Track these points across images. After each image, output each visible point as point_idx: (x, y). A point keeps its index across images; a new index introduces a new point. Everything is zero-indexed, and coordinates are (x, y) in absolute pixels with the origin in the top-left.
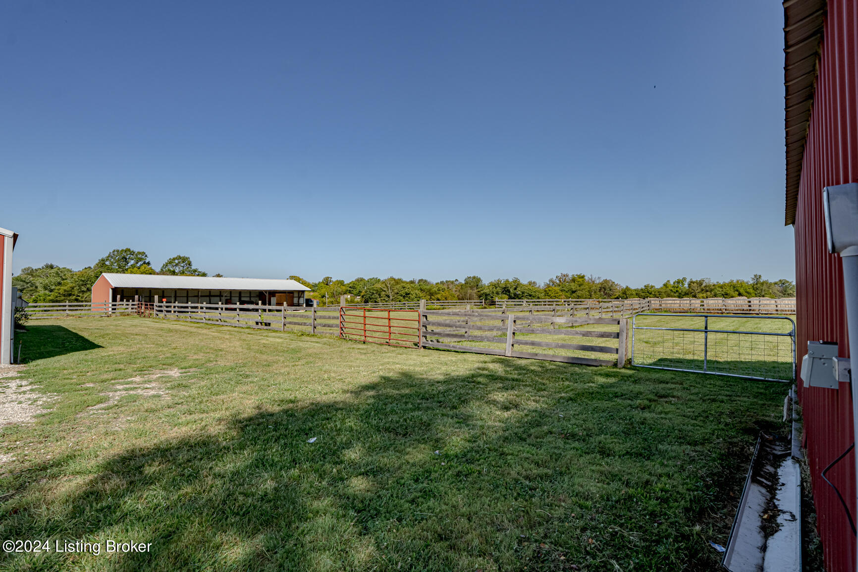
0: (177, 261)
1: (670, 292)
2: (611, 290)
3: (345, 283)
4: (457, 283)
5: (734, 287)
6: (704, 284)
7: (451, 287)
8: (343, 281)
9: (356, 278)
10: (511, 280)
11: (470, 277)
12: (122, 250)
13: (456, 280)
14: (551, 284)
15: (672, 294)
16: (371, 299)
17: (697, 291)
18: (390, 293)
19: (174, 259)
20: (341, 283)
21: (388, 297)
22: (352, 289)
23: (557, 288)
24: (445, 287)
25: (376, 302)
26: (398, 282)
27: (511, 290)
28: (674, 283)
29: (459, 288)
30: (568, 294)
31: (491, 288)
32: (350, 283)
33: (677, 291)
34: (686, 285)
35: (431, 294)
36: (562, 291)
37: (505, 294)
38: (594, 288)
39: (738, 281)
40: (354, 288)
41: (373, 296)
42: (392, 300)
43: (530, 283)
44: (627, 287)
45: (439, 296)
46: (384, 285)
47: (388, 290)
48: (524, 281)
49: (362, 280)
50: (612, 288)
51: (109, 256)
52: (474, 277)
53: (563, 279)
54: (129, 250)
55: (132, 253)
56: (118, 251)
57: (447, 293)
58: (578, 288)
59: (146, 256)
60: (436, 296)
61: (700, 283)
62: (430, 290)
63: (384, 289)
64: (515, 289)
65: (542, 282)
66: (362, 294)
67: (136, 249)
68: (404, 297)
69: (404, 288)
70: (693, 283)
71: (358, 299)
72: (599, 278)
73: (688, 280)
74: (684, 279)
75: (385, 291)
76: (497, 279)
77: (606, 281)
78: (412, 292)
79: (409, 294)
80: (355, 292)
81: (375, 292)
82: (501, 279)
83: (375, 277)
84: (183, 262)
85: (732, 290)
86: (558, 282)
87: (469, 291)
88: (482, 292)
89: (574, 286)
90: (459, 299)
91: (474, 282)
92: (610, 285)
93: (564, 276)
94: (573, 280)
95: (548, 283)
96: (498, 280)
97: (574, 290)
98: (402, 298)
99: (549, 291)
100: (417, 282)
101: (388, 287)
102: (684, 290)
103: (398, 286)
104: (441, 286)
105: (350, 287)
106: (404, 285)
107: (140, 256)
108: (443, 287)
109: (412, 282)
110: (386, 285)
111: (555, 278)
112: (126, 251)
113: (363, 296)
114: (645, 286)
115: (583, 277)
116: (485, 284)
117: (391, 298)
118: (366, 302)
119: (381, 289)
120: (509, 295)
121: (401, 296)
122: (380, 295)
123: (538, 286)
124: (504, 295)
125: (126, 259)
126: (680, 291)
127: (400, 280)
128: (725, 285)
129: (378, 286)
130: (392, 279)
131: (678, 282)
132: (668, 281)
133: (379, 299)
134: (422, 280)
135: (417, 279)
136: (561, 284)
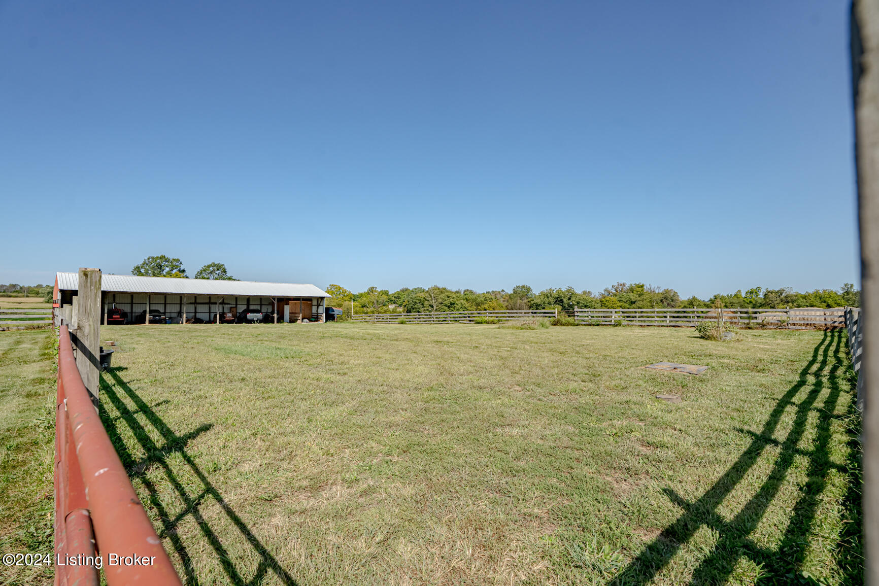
0: (211, 269)
1: (743, 303)
2: (673, 300)
3: (390, 293)
4: (503, 293)
5: (820, 298)
6: (784, 295)
7: (498, 296)
8: (387, 291)
9: (401, 288)
10: (564, 289)
11: (519, 287)
12: (157, 257)
13: (503, 291)
14: (606, 294)
15: (746, 305)
16: (413, 309)
17: (776, 302)
18: (433, 302)
19: (209, 266)
20: (386, 293)
21: (432, 306)
22: (395, 299)
23: (615, 299)
24: (493, 297)
25: (419, 312)
26: (443, 291)
27: (565, 301)
28: (747, 293)
29: (507, 298)
30: (627, 305)
31: (542, 298)
32: (395, 293)
33: (750, 302)
34: (761, 296)
35: (478, 305)
36: (620, 301)
37: (559, 304)
38: (656, 298)
39: (824, 291)
40: (398, 298)
41: (416, 306)
42: (436, 310)
43: (584, 293)
44: (694, 297)
45: (486, 306)
46: (427, 295)
47: (432, 300)
48: (578, 291)
49: (407, 289)
50: (674, 298)
51: (144, 264)
52: (523, 287)
53: (619, 290)
54: (164, 257)
55: (167, 260)
56: (153, 258)
57: (495, 303)
58: (638, 298)
59: (181, 263)
60: (483, 306)
61: (779, 293)
62: (476, 299)
63: (428, 299)
64: (569, 299)
65: (597, 292)
66: (405, 304)
67: (171, 256)
68: (449, 307)
69: (449, 297)
70: (771, 293)
71: (401, 309)
72: (659, 288)
73: (763, 290)
74: (759, 289)
75: (428, 301)
76: (548, 288)
77: (667, 291)
78: (457, 302)
79: (454, 304)
80: (399, 302)
81: (418, 302)
82: (553, 288)
83: (420, 287)
84: (218, 270)
85: (819, 301)
86: (614, 291)
87: (519, 301)
88: (532, 302)
89: (633, 297)
90: (508, 309)
91: (522, 292)
92: (672, 294)
93: (621, 285)
94: (632, 290)
95: (603, 293)
96: (550, 289)
97: (633, 300)
98: (446, 308)
99: (606, 301)
100: (462, 292)
101: (431, 297)
102: (760, 301)
103: (442, 296)
104: (487, 295)
105: (395, 298)
106: (449, 294)
107: (175, 263)
108: (490, 297)
109: (457, 292)
110: (429, 294)
111: (610, 288)
112: (160, 258)
113: (405, 306)
114: (715, 296)
115: (642, 286)
116: (535, 295)
117: (435, 308)
118: (409, 311)
119: (425, 298)
120: (562, 306)
121: (446, 306)
122: (423, 305)
123: (593, 296)
124: (557, 306)
125: (161, 266)
126: (754, 302)
127: (445, 289)
128: (809, 295)
129: (422, 295)
130: (436, 288)
131: (751, 292)
132: (739, 291)
133: (422, 309)
134: (468, 290)
135: (462, 289)
136: (617, 294)
